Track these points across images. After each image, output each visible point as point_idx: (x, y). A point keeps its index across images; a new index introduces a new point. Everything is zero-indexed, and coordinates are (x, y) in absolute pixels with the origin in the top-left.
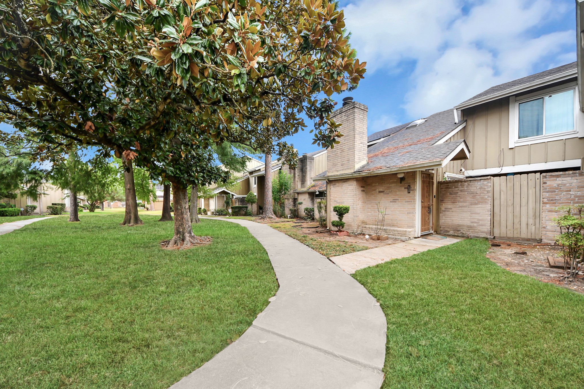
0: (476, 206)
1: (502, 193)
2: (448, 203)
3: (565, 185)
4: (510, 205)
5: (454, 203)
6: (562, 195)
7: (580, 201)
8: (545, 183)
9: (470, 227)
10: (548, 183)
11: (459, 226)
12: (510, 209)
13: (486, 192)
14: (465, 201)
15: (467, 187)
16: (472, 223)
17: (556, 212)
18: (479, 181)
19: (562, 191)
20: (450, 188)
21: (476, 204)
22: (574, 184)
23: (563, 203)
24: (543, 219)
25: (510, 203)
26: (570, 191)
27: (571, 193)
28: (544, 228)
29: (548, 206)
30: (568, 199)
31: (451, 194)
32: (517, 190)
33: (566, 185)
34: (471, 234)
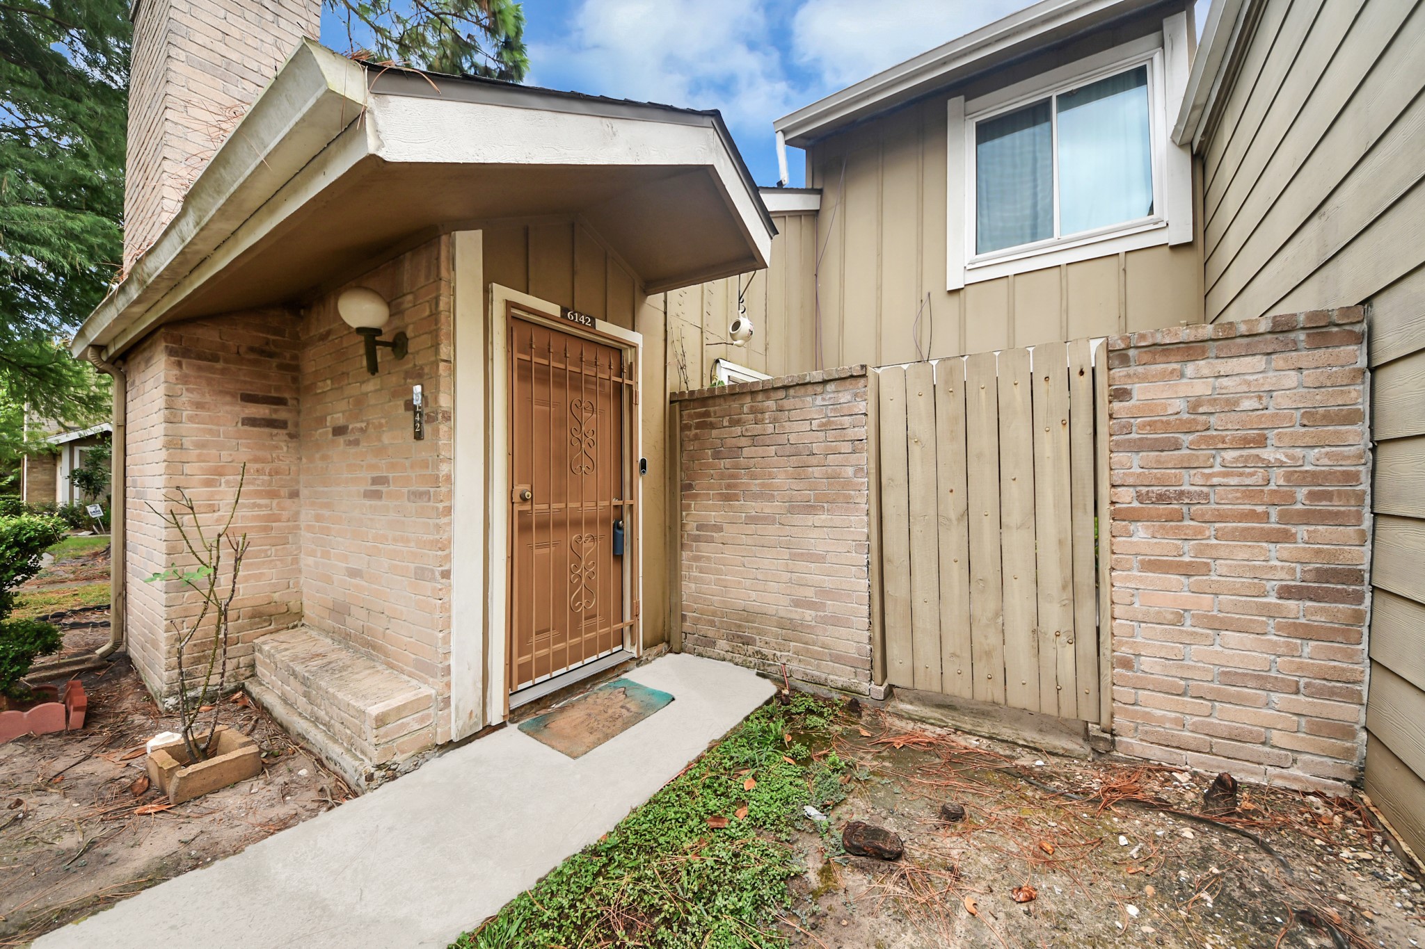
0: (810, 520)
1: (915, 450)
2: (708, 497)
3: (1230, 405)
4: (953, 515)
5: (727, 498)
6: (1217, 469)
7: (1323, 506)
8: (1120, 394)
9: (790, 628)
10: (1136, 395)
11: (749, 615)
12: (953, 540)
13: (847, 447)
14: (765, 495)
15: (775, 421)
16: (797, 603)
17: (1187, 570)
18: (819, 389)
19: (1218, 444)
20: (712, 426)
21: (810, 509)
22: (1282, 401)
23: (1222, 517)
24: (1118, 611)
25: (952, 507)
26: (1261, 442)
27: (1268, 454)
28: (1126, 664)
29: (1140, 533)
30: (1251, 493)
31: (717, 455)
32: (983, 441)
33: (1237, 403)
34: (793, 665)
